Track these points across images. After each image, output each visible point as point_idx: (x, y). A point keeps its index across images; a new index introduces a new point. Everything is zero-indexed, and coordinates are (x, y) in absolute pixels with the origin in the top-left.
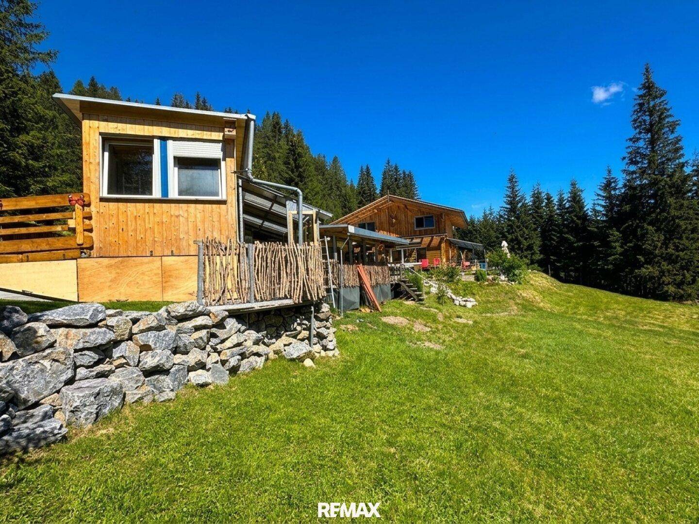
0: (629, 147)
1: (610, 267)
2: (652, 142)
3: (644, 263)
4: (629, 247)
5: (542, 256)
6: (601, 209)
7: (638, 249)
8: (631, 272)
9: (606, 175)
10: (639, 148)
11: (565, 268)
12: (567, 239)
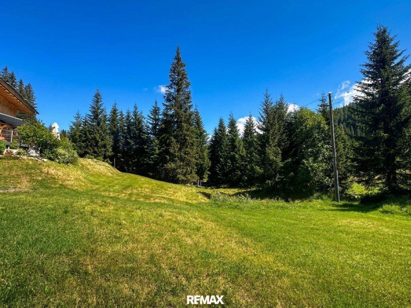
0: (167, 91)
1: (152, 162)
2: (178, 91)
3: (170, 161)
4: (163, 150)
5: (113, 153)
6: (151, 126)
7: (167, 152)
8: (162, 166)
9: (154, 105)
10: (171, 92)
11: (126, 163)
12: (129, 143)
